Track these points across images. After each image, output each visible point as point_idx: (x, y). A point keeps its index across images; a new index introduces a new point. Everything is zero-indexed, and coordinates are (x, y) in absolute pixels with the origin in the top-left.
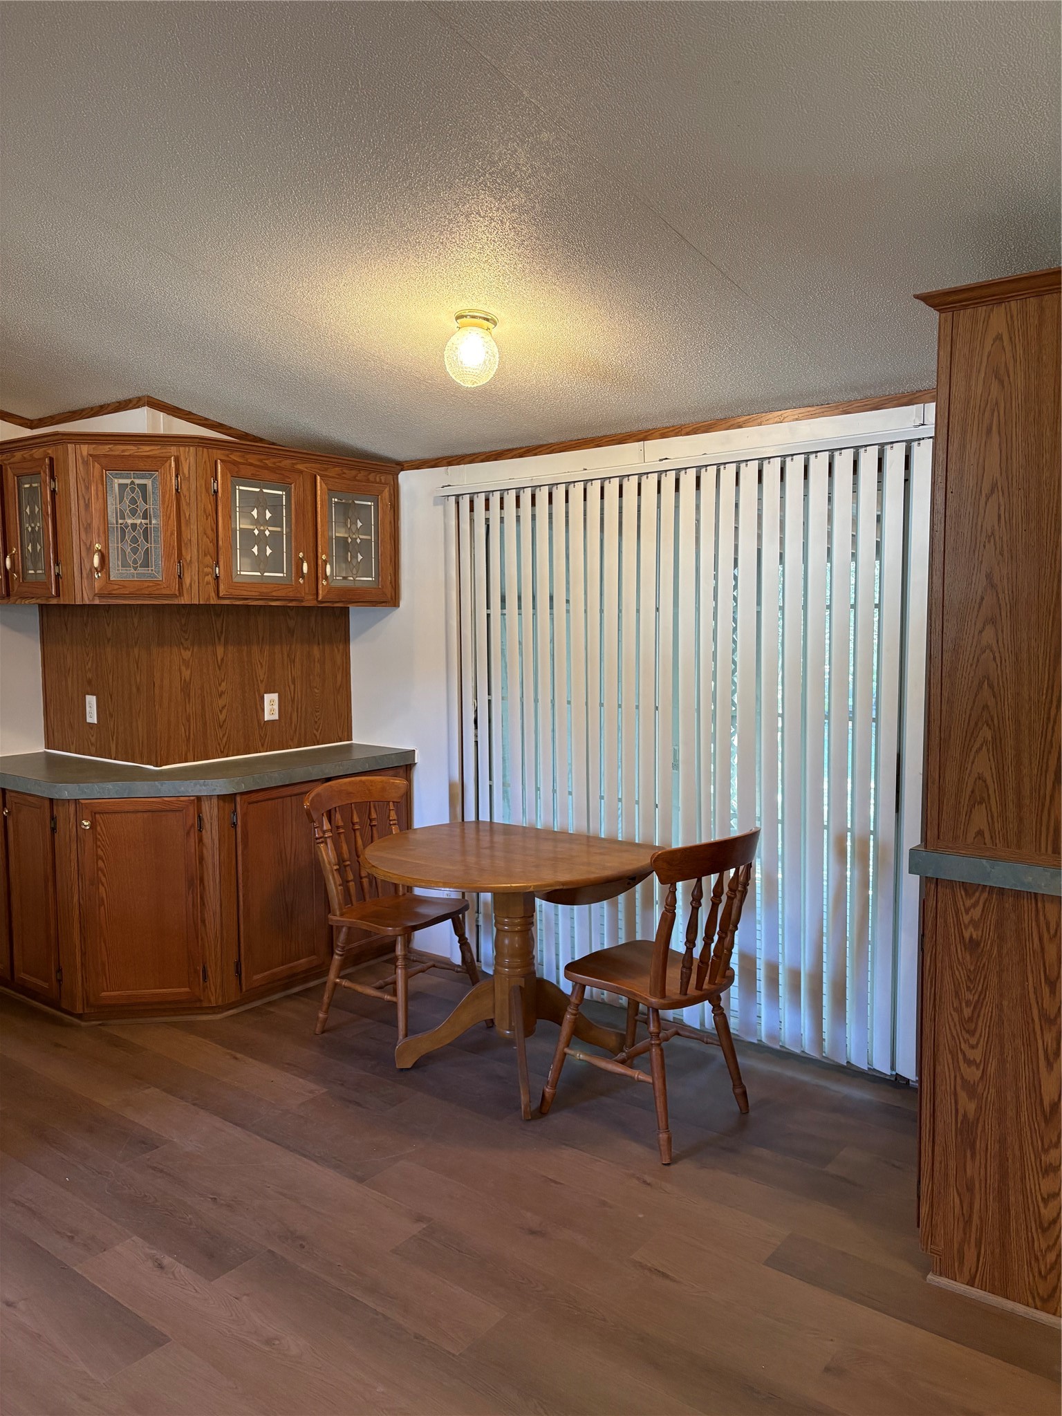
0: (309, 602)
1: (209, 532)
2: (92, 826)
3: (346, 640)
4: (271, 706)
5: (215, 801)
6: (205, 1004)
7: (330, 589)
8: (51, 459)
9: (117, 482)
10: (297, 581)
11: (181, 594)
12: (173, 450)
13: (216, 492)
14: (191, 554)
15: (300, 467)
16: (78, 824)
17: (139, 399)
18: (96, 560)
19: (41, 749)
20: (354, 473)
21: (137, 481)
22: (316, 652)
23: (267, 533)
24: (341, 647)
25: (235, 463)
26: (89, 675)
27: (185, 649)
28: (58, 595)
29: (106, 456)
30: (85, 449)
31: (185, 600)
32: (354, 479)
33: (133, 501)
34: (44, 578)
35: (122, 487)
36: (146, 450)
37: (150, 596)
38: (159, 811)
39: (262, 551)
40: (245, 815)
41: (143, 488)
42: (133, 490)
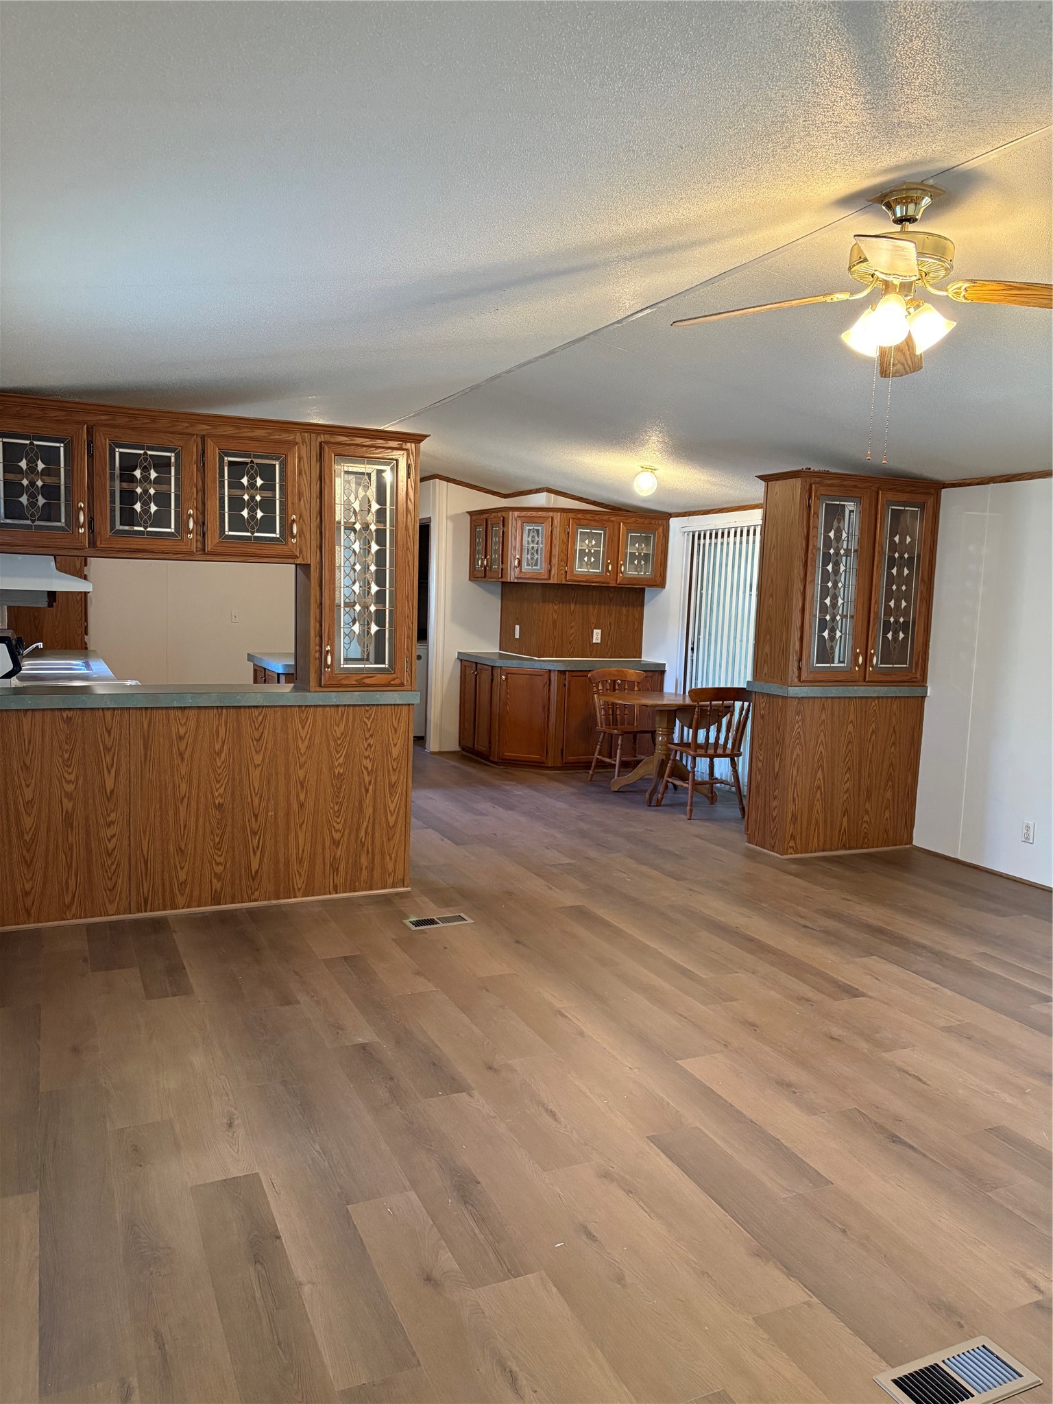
0: (613, 584)
1: (564, 551)
2: (506, 679)
3: (642, 605)
4: (597, 636)
5: (557, 672)
6: (546, 765)
7: (624, 578)
8: (504, 518)
9: (528, 528)
10: (606, 574)
11: (550, 579)
12: (551, 514)
13: (568, 533)
14: (555, 561)
15: (612, 519)
16: (501, 677)
17: (543, 488)
18: (516, 562)
19: (498, 651)
20: (643, 520)
21: (536, 528)
22: (624, 610)
23: (592, 551)
24: (639, 609)
25: (579, 519)
26: (517, 616)
27: (556, 605)
28: (502, 577)
29: (524, 517)
30: (516, 514)
31: (551, 582)
32: (643, 523)
33: (533, 537)
34: (497, 570)
35: (529, 530)
36: (540, 514)
37: (537, 579)
38: (533, 675)
39: (589, 559)
40: (569, 682)
41: (538, 531)
42: (533, 532)
